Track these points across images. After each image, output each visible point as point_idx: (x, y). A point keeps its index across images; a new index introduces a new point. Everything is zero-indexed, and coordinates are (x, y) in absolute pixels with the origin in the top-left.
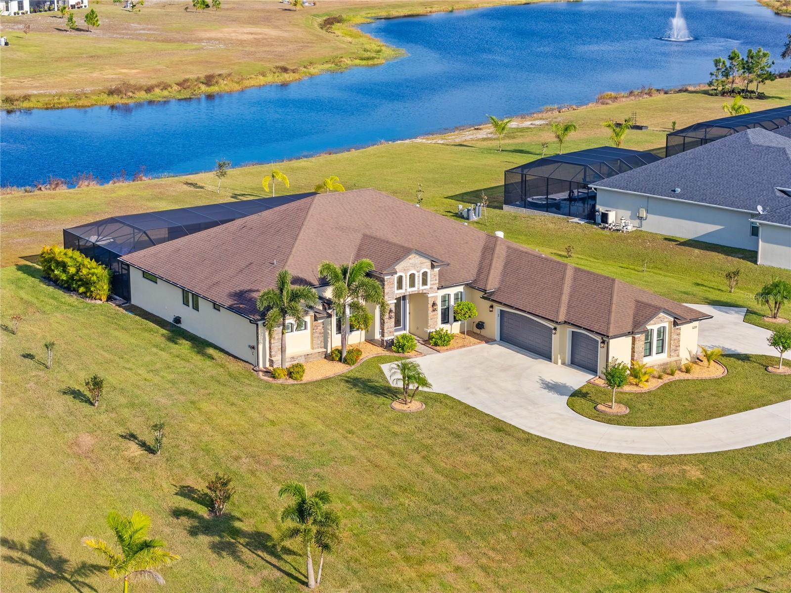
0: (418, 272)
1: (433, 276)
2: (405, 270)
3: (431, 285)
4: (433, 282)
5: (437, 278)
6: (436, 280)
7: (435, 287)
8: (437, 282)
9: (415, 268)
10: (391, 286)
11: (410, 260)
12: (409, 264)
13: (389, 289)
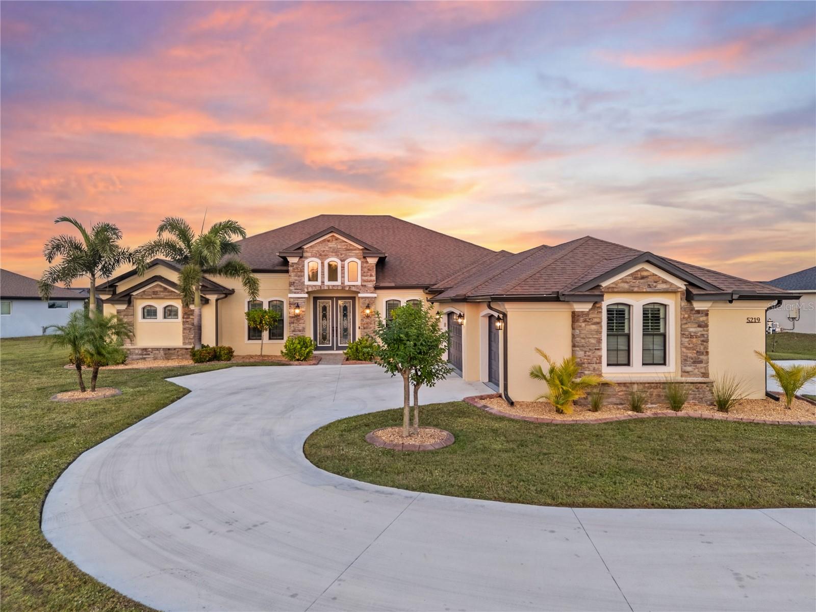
0: (342, 261)
1: (366, 270)
2: (322, 256)
3: (363, 281)
4: (366, 278)
5: (374, 274)
6: (371, 276)
7: (371, 285)
8: (374, 278)
9: (338, 256)
10: (299, 274)
11: (329, 243)
12: (327, 248)
13: (296, 278)
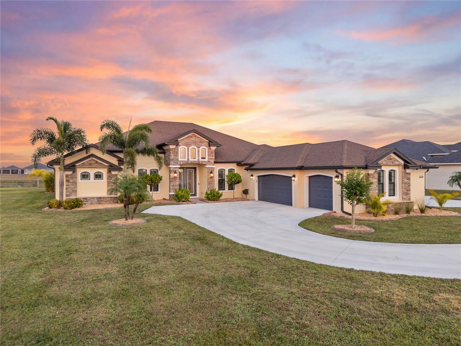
0: (198, 148)
1: (210, 153)
2: (188, 145)
3: (209, 159)
5: (214, 155)
7: (212, 161)
8: (214, 157)
9: (196, 145)
10: (176, 154)
11: (191, 138)
12: (190, 141)
13: (174, 157)
